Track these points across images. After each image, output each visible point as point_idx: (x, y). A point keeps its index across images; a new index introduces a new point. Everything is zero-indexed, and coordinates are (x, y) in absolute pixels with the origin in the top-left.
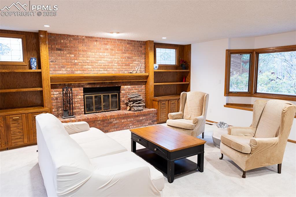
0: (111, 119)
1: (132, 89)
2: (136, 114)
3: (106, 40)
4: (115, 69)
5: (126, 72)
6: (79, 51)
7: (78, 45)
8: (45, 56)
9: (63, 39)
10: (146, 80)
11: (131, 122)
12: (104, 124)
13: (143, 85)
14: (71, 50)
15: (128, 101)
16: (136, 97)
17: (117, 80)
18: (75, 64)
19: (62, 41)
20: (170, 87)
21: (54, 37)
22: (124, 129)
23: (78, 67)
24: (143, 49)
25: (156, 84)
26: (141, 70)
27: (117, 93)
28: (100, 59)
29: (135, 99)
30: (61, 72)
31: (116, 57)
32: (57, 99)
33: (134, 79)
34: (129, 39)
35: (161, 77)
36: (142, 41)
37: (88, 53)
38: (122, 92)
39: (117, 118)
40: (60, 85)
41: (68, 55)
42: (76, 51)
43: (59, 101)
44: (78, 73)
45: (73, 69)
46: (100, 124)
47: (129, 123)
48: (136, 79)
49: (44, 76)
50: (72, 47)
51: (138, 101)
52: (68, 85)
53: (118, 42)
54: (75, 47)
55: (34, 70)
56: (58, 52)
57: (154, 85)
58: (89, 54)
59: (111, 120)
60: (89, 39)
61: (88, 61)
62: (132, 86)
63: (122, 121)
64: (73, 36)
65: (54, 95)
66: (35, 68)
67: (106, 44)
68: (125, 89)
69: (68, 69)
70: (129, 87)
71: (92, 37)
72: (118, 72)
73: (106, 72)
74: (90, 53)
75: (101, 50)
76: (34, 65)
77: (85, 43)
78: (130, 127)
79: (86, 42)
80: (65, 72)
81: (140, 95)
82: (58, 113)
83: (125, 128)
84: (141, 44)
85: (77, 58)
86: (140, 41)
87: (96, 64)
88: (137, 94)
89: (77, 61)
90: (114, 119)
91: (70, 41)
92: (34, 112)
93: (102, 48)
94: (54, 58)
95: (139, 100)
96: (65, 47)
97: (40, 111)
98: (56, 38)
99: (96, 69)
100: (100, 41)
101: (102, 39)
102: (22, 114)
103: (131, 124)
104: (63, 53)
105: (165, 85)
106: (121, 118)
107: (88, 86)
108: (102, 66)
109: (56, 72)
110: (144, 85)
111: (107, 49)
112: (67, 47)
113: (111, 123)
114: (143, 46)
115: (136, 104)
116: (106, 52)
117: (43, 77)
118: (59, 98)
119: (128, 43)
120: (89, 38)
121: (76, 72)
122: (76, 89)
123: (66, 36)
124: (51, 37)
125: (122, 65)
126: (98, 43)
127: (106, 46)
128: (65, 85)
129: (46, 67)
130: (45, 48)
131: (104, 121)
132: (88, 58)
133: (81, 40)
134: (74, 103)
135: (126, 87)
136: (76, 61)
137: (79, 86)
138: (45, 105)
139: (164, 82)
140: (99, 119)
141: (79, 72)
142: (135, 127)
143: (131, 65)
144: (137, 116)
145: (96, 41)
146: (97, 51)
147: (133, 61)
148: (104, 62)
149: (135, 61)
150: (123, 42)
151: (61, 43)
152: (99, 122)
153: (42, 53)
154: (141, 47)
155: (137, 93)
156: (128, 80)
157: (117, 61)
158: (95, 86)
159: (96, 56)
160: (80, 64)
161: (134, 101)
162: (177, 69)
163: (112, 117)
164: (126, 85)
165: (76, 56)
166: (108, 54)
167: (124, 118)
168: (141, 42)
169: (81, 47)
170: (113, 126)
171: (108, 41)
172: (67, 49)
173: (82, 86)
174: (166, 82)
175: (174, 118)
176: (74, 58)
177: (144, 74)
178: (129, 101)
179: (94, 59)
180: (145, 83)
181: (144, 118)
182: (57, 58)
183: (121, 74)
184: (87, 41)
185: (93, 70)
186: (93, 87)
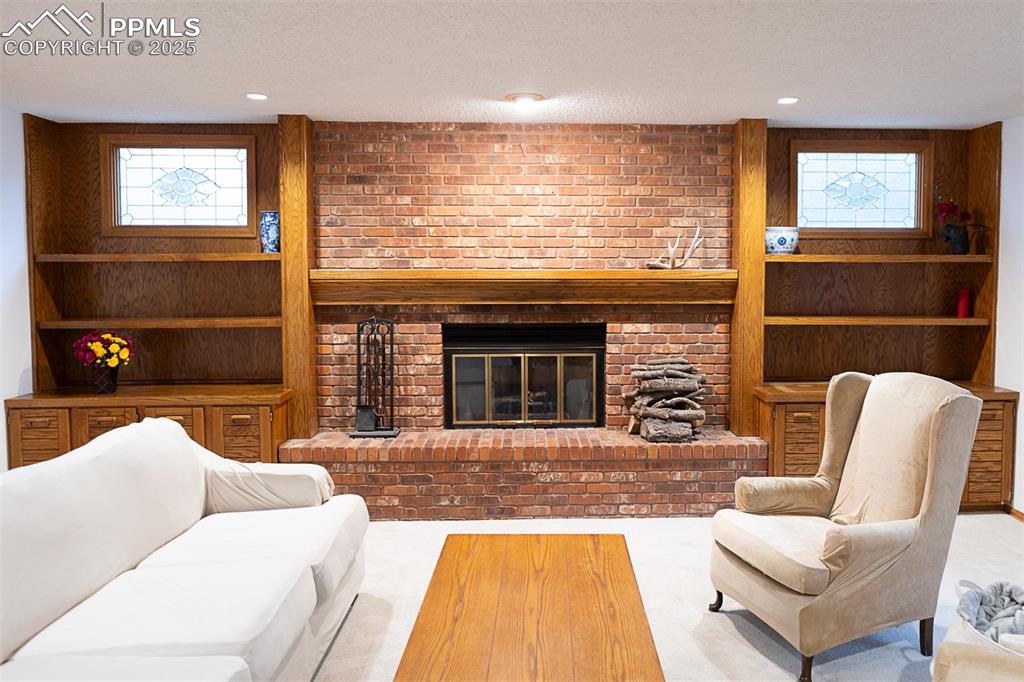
0: (529, 462)
1: (658, 338)
2: (653, 456)
3: (541, 134)
4: (582, 251)
5: (629, 264)
6: (430, 180)
7: (431, 157)
8: (296, 206)
9: (373, 139)
10: (729, 302)
11: (625, 487)
12: (496, 479)
13: (715, 324)
14: (402, 180)
15: (635, 392)
16: (669, 376)
17: (583, 297)
18: (415, 232)
19: (370, 149)
20: (876, 340)
21: (342, 136)
22: (590, 515)
23: (424, 242)
24: (721, 159)
25: (774, 321)
26: (705, 253)
27: (591, 351)
28: (514, 210)
29: (662, 383)
30: (359, 262)
31: (588, 200)
32: (341, 360)
33: (663, 297)
34: (647, 123)
35: (826, 288)
36: (714, 127)
37: (464, 187)
38: (611, 348)
39: (557, 461)
40: (356, 310)
41: (388, 198)
42: (419, 180)
43: (348, 369)
44: (425, 266)
45: (406, 251)
46: (479, 479)
47: (614, 488)
48: (676, 297)
49: (288, 277)
50: (403, 168)
51: (676, 396)
52: (385, 311)
53: (598, 136)
54: (415, 168)
55: (268, 255)
56: (353, 190)
57: (767, 328)
58: (469, 190)
59: (528, 467)
60: (473, 131)
61: (465, 221)
62: (660, 327)
63: (582, 480)
64: (411, 126)
65: (333, 344)
66: (271, 247)
67: (545, 149)
68: (626, 336)
69: (388, 252)
70: (645, 328)
71: (482, 126)
72: (593, 263)
73: (537, 263)
74: (472, 189)
75: (522, 175)
76: (268, 238)
77: (457, 148)
78: (621, 511)
79: (459, 145)
80: (375, 263)
81: (688, 366)
82: (344, 412)
83: (593, 509)
84: (708, 138)
85: (421, 210)
86: (704, 128)
87: (500, 231)
88: (683, 363)
89: (423, 220)
90: (542, 462)
91: (400, 145)
92: (232, 403)
93: (527, 166)
94: (338, 209)
95: (684, 393)
96: (378, 169)
97: (249, 402)
98: (347, 139)
99: (498, 252)
100: (516, 138)
101: (527, 130)
102: (192, 406)
103: (624, 497)
104: (373, 190)
105: (848, 326)
106: (576, 464)
107: (460, 320)
108: (525, 238)
109: (342, 262)
110: (720, 322)
111: (547, 170)
112: (388, 169)
113: (528, 478)
114: (719, 147)
115: (666, 406)
116: (541, 182)
117: (286, 279)
118: (349, 359)
119: (645, 140)
120: (474, 129)
121: (416, 263)
122: (412, 327)
123: (385, 127)
124: (330, 136)
125: (616, 231)
126: (508, 146)
127: (541, 155)
128: (372, 309)
129: (299, 242)
130: (295, 176)
131: (498, 467)
132: (466, 209)
133: (439, 138)
134: (406, 380)
135: (628, 327)
136: (417, 221)
137: (425, 316)
138: (288, 381)
139: (841, 315)
140: (474, 456)
141: (426, 262)
142: (644, 510)
143: (657, 232)
144: (659, 465)
145: (502, 138)
146: (502, 179)
147: (669, 214)
148: (531, 221)
149: (679, 213)
150: (620, 137)
151: (365, 157)
152: (477, 469)
153: (286, 196)
154: (712, 151)
155: (681, 359)
156: (637, 298)
157: (588, 219)
158: (490, 321)
159: (500, 199)
160: (432, 230)
161: (657, 395)
162: (922, 251)
163: (532, 454)
164: (629, 320)
165: (417, 199)
166: (549, 190)
167: (589, 466)
168: (710, 131)
169: (440, 166)
170: (536, 492)
171: (551, 136)
172: (388, 174)
173: (437, 318)
174: (849, 314)
175: (762, 507)
176: (411, 210)
177: (722, 272)
178: (641, 393)
179: (489, 211)
180: (728, 314)
181: (692, 475)
182: (348, 211)
183: (607, 270)
184: (463, 140)
185: (481, 255)
186: (483, 322)
